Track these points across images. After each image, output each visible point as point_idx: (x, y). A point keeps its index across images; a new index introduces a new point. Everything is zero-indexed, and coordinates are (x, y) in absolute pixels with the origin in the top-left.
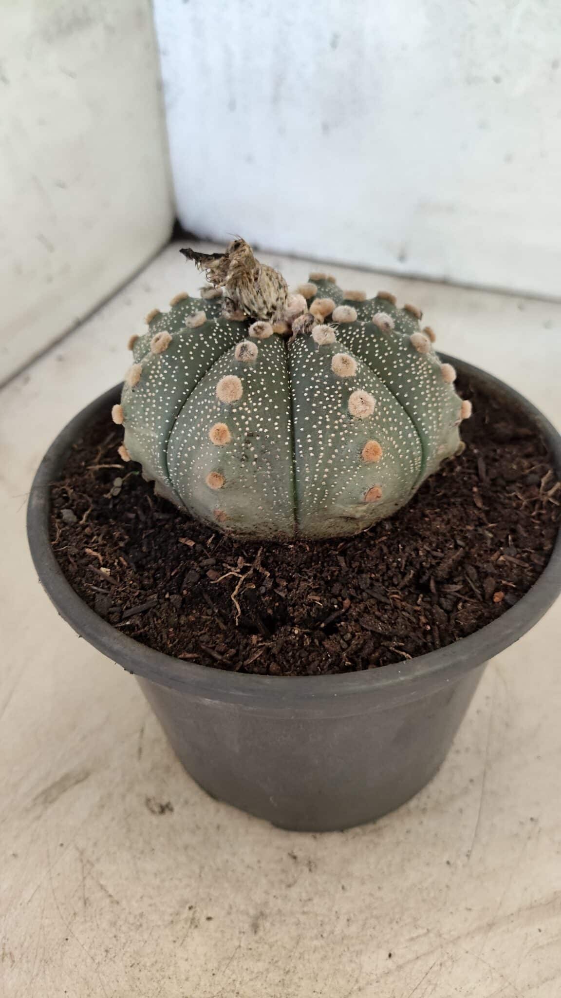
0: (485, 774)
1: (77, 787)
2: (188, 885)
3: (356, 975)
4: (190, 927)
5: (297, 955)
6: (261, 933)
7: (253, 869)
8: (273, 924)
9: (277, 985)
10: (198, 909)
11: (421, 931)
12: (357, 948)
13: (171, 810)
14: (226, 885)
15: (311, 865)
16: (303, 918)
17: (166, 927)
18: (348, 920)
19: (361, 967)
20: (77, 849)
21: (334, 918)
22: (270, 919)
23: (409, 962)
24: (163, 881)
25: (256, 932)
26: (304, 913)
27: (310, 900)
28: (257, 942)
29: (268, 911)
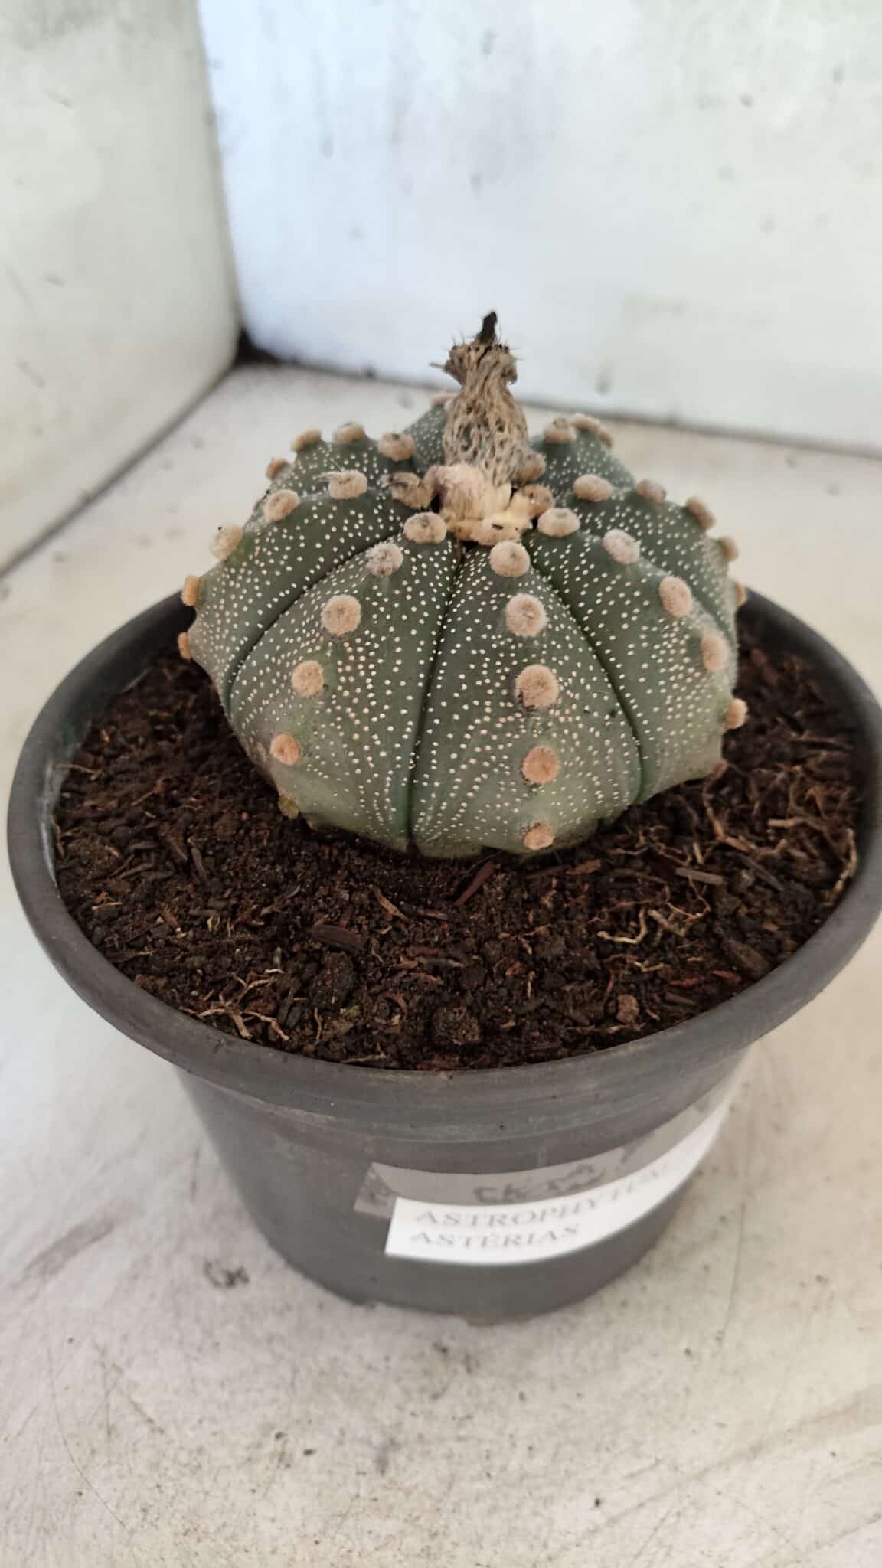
0: (743, 1207)
1: (95, 1246)
2: (274, 1400)
3: (543, 1535)
4: (278, 1467)
5: (450, 1506)
6: (391, 1473)
7: (376, 1370)
8: (410, 1459)
9: (418, 1556)
10: (291, 1438)
11: (647, 1462)
12: (546, 1491)
13: (246, 1280)
14: (335, 1397)
15: (470, 1364)
16: (457, 1448)
17: (239, 1467)
18: (530, 1448)
19: (551, 1522)
20: (96, 1347)
21: (507, 1445)
22: (405, 1451)
23: (626, 1512)
24: (232, 1393)
25: (383, 1472)
26: (460, 1439)
27: (469, 1417)
28: (385, 1488)
29: (401, 1438)
